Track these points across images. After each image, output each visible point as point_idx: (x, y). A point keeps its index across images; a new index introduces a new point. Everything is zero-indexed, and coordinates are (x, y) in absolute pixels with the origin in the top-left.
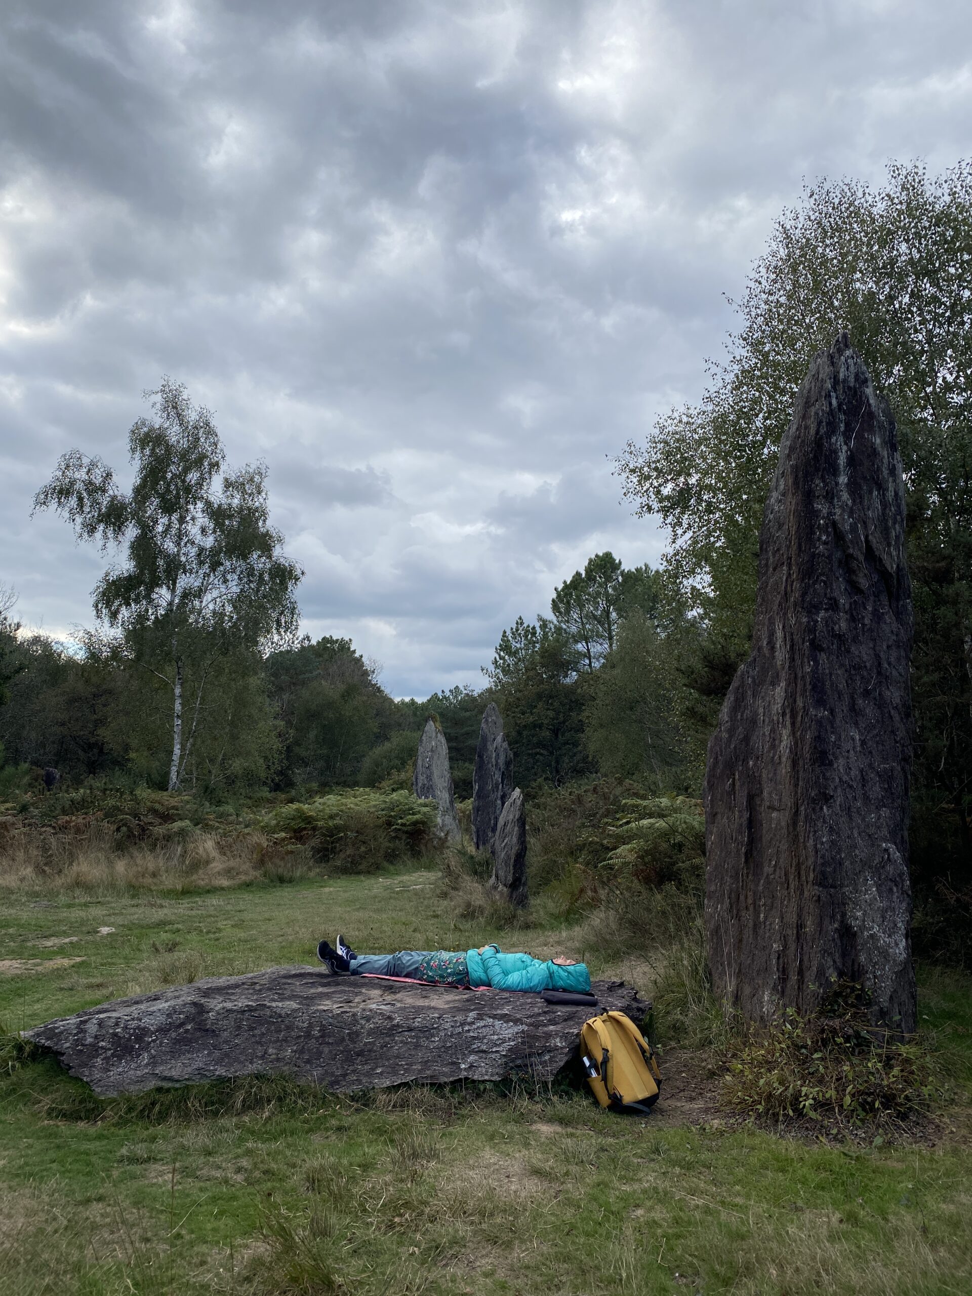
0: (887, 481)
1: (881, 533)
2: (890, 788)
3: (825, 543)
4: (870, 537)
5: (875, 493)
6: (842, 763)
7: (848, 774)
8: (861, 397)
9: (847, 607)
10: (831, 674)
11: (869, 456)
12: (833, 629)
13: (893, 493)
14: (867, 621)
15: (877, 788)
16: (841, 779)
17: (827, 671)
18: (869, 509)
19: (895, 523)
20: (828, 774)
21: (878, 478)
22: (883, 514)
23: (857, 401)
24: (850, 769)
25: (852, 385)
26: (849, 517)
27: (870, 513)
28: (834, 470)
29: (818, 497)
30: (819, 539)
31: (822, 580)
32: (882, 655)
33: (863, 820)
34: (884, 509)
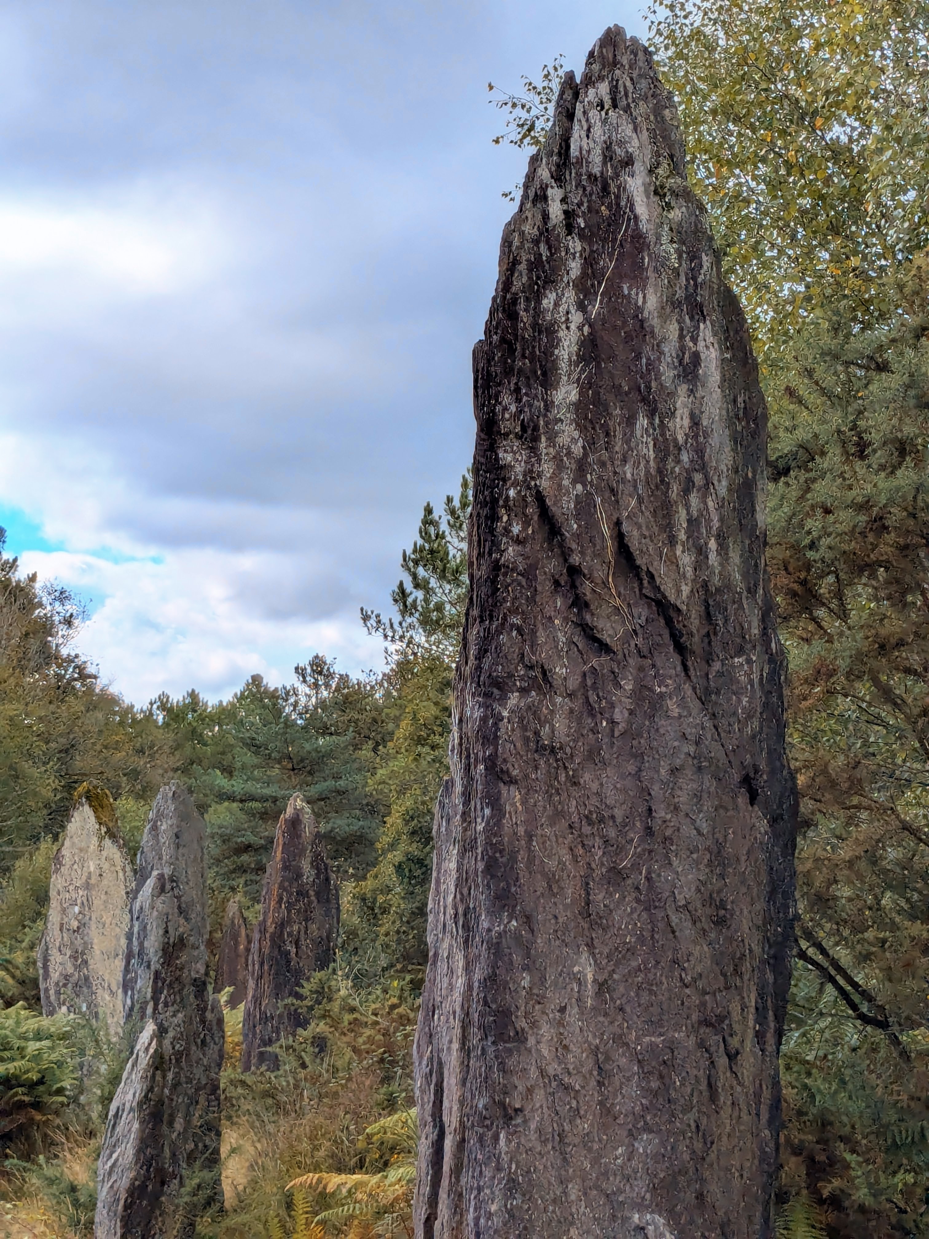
0: (672, 395)
1: (655, 513)
2: (666, 1087)
3: (518, 541)
4: (626, 527)
5: (642, 422)
6: (547, 1037)
7: (560, 1061)
8: (618, 197)
9: (573, 683)
10: (530, 837)
11: (628, 338)
12: (537, 733)
13: (686, 422)
14: (618, 715)
15: (633, 1090)
16: (542, 1073)
17: (521, 830)
18: (625, 460)
19: (686, 491)
20: (510, 1063)
21: (648, 387)
22: (660, 471)
23: (609, 207)
24: (566, 1047)
25: (596, 170)
26: (574, 482)
27: (628, 471)
28: (544, 374)
29: (506, 435)
30: (507, 531)
31: (512, 625)
32: (656, 790)
33: (595, 1162)
34: (662, 459)
